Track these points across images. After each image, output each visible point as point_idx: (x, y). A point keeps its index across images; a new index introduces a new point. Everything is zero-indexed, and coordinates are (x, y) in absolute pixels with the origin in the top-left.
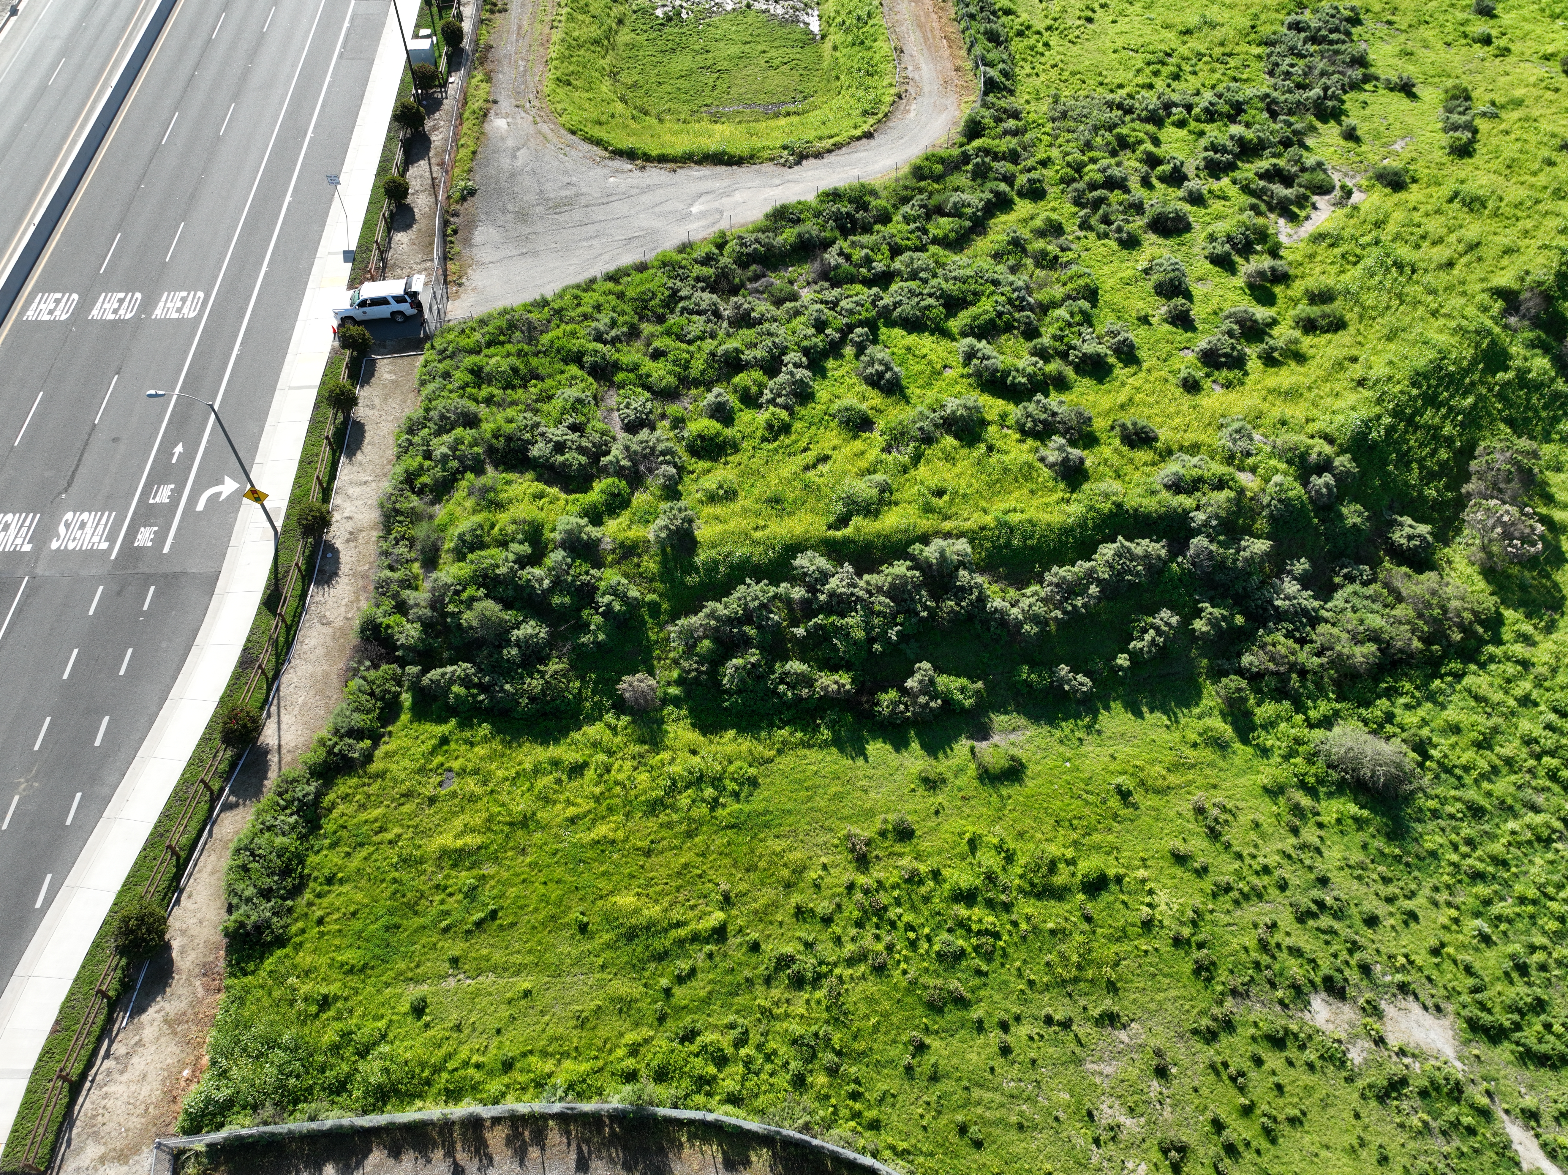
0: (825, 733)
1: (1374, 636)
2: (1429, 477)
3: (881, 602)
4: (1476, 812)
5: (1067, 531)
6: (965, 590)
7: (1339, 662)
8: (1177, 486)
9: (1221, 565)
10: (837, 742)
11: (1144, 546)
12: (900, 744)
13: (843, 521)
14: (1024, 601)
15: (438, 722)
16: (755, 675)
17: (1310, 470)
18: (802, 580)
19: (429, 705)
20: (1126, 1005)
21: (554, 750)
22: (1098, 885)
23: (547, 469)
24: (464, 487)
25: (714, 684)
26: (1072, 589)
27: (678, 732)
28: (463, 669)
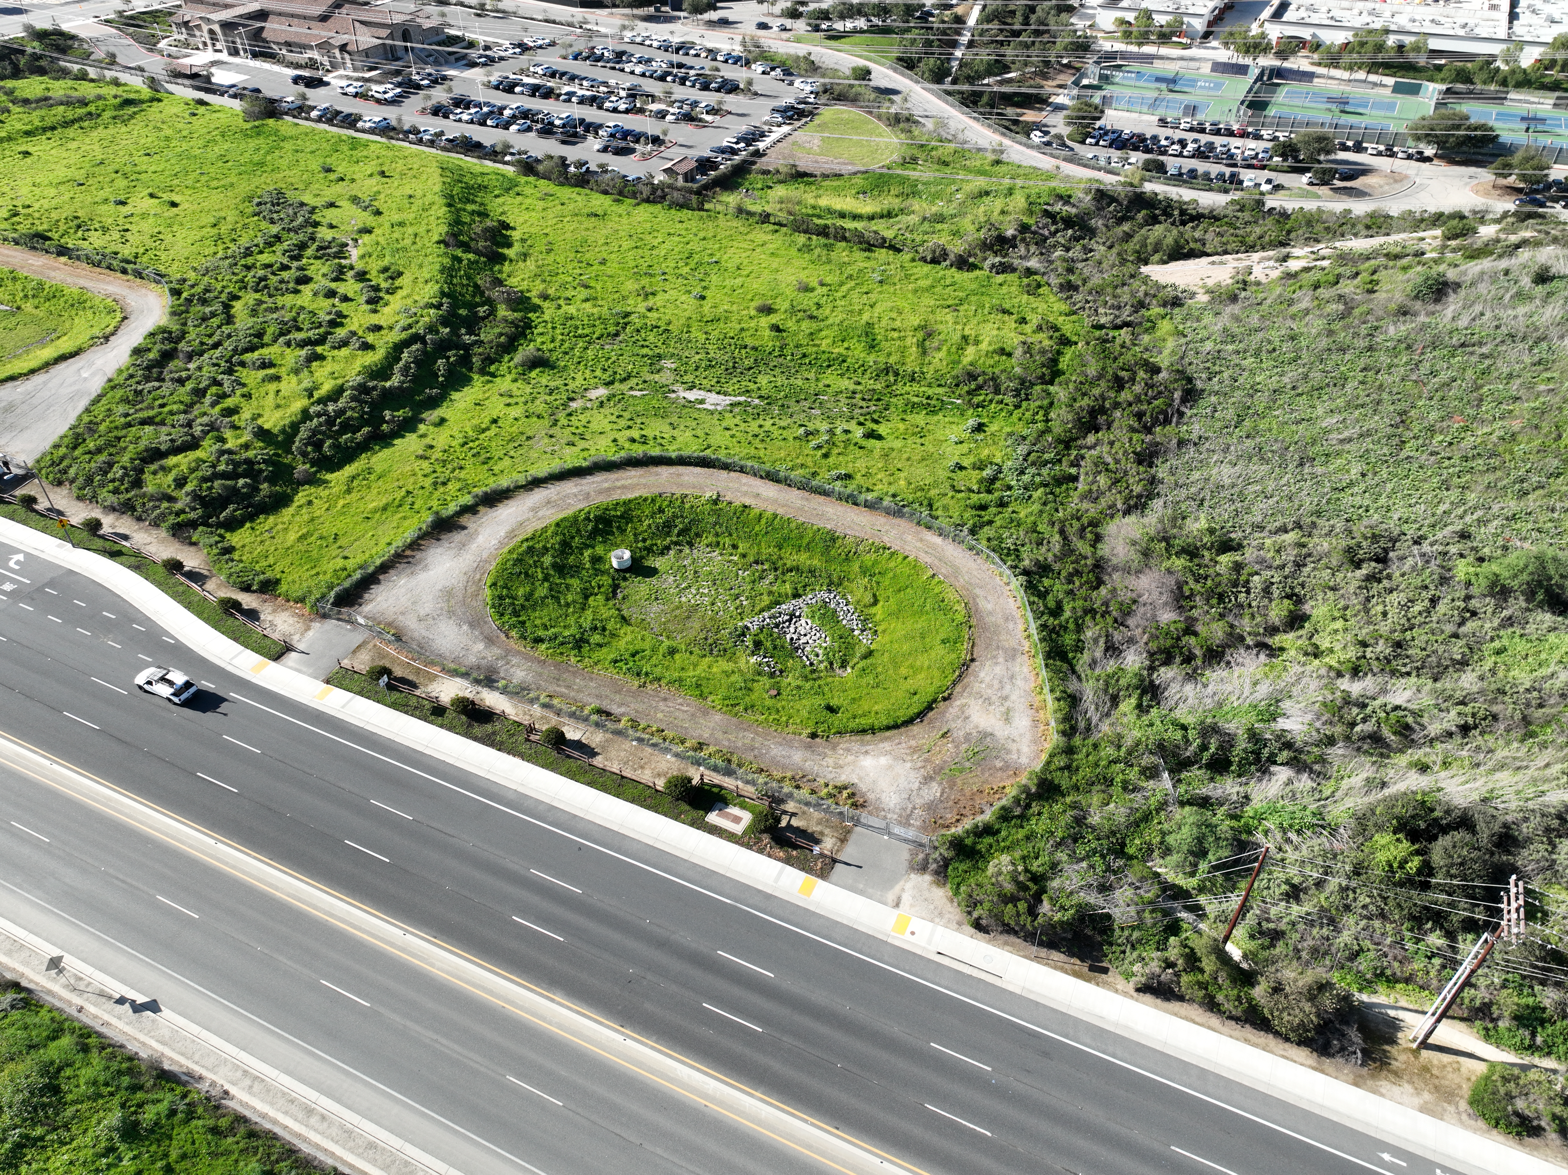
0: (377, 448)
1: (501, 334)
2: (474, 296)
3: (353, 404)
4: (566, 353)
5: (386, 358)
6: (374, 388)
7: (499, 345)
8: (404, 329)
9: (441, 340)
10: (383, 447)
11: (414, 347)
12: (403, 437)
13: (311, 396)
14: (395, 381)
15: (242, 526)
16: (336, 446)
17: (438, 307)
18: (319, 415)
19: (233, 525)
20: (530, 434)
21: (295, 504)
22: (495, 421)
23: (177, 450)
24: (147, 477)
25: (326, 457)
26: (406, 369)
27: (329, 476)
28: (231, 507)
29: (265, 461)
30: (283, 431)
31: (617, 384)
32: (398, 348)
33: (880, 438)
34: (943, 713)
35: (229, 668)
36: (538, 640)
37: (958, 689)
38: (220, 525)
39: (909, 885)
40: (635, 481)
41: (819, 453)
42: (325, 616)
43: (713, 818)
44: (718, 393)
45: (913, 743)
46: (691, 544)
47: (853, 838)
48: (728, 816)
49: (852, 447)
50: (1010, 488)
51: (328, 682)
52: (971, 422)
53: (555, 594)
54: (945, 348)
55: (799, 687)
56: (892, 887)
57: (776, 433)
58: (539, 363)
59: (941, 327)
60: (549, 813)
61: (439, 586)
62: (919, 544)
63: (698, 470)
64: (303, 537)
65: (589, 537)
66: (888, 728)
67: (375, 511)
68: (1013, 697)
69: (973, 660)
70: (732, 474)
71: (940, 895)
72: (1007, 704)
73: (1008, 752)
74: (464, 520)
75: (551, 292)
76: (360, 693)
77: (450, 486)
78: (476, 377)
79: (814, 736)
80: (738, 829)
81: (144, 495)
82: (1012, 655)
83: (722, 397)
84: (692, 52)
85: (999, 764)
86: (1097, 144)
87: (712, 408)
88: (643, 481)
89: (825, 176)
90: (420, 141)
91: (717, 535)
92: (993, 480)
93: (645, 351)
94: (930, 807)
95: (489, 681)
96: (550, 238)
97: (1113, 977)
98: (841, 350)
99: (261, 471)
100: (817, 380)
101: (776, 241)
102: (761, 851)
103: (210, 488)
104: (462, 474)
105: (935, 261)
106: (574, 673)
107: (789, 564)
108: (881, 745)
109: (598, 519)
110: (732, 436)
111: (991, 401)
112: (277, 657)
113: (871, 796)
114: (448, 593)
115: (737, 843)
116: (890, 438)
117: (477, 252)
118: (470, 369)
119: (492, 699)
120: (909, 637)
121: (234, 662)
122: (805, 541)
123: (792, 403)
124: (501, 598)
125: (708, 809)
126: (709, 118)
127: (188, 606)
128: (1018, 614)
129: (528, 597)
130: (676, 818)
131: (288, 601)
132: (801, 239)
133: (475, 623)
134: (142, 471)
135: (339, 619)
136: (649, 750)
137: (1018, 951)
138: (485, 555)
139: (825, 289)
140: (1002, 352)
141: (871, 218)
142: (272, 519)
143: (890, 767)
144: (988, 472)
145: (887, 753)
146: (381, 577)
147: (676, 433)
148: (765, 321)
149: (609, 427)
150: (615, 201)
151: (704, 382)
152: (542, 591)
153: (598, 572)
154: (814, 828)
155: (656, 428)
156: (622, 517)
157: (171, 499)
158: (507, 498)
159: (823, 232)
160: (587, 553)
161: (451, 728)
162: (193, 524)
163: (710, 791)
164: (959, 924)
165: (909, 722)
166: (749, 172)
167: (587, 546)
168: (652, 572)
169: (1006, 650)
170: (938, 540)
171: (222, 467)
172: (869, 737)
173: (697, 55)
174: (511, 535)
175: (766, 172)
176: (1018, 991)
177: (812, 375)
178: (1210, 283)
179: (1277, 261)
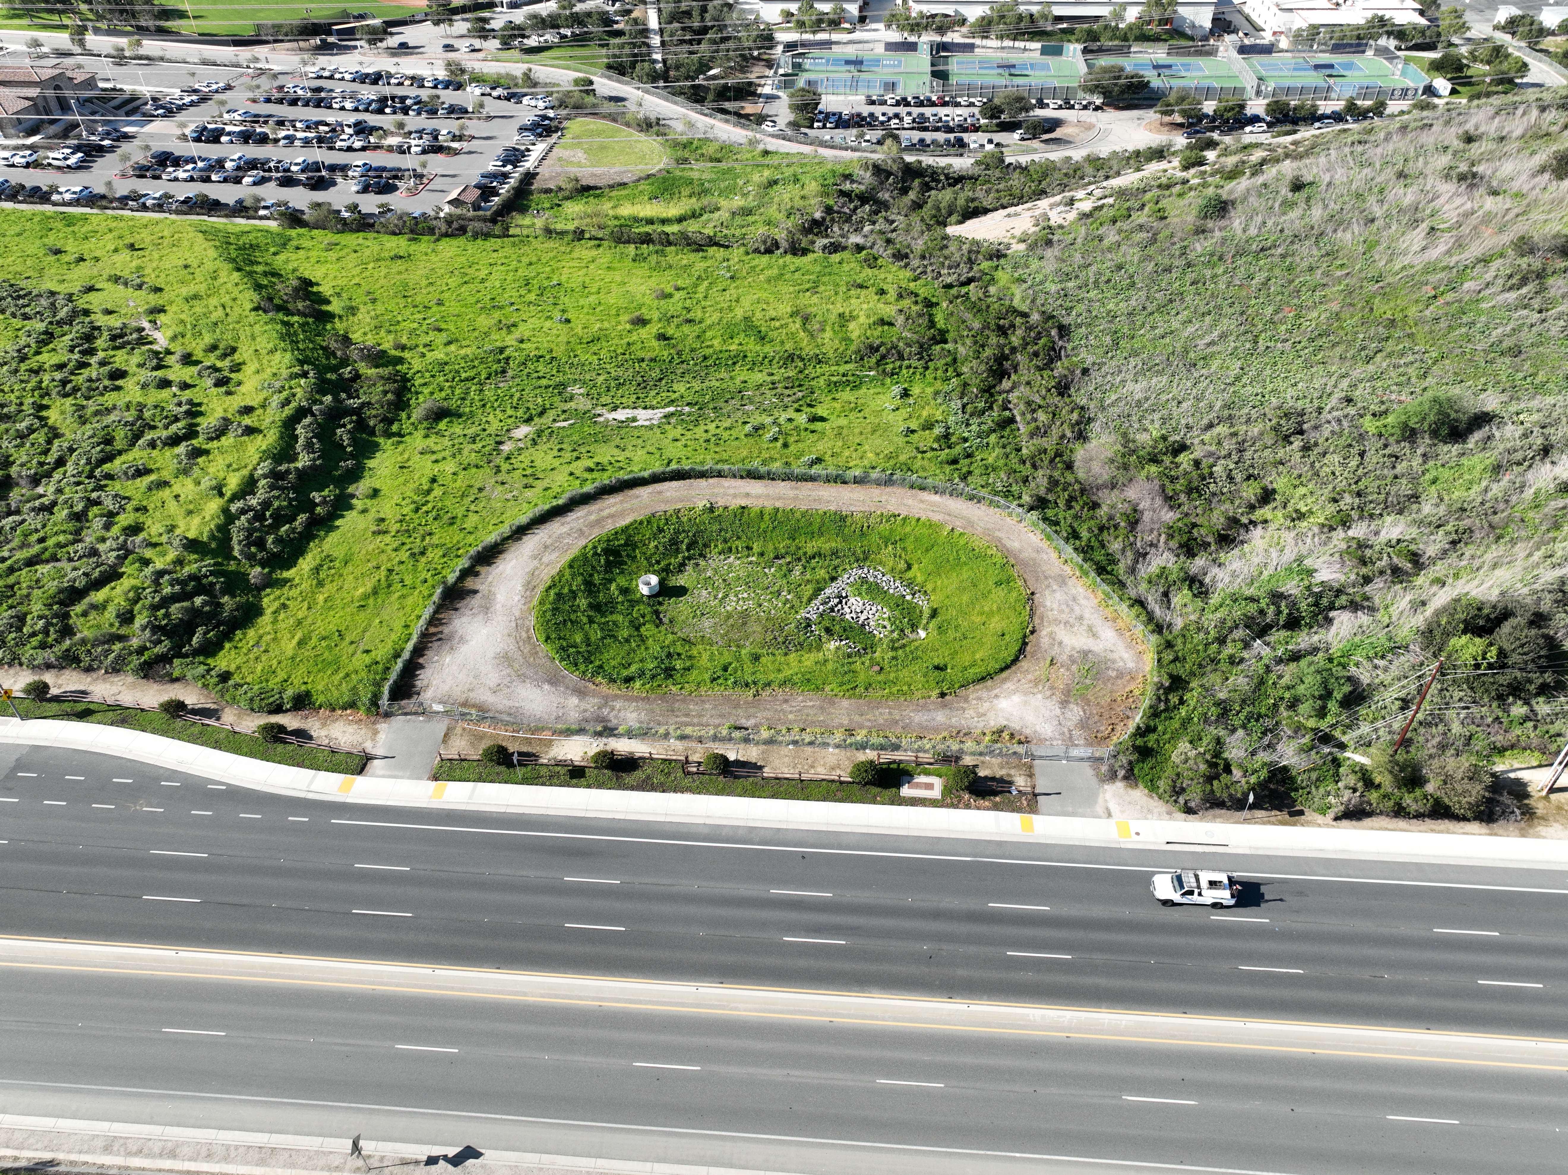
0: (322, 533)
1: (385, 393)
2: (328, 359)
3: (275, 493)
4: (463, 399)
5: (280, 438)
6: (288, 472)
7: (390, 403)
8: (283, 406)
9: (329, 409)
10: (328, 532)
11: (305, 421)
12: (342, 516)
13: (221, 494)
14: (303, 461)
15: (222, 648)
16: (279, 541)
17: (305, 375)
18: (243, 512)
19: (210, 649)
20: (478, 485)
21: (269, 611)
22: (434, 480)
23: (98, 584)
24: (75, 620)
25: (274, 555)
26: (309, 446)
27: (286, 574)
28: (200, 630)
29: (212, 573)
30: (212, 537)
31: (536, 419)
32: (290, 424)
33: (823, 419)
34: (1038, 645)
35: (311, 796)
36: (628, 680)
37: (1037, 621)
38: (196, 653)
39: (1108, 796)
40: (619, 507)
41: (779, 444)
42: (387, 715)
43: (906, 791)
44: (645, 408)
45: (1030, 677)
46: (702, 556)
47: (1037, 771)
48: (919, 786)
49: (803, 433)
50: (966, 440)
51: (436, 778)
52: (896, 390)
53: (610, 633)
54: (828, 328)
55: (893, 658)
56: (1096, 802)
57: (725, 435)
58: (439, 414)
59: (813, 310)
60: (750, 834)
61: (491, 654)
62: (922, 506)
63: (674, 484)
64: (301, 643)
65: (606, 572)
66: (1002, 670)
67: (366, 597)
68: (1087, 615)
69: (1033, 594)
70: (711, 481)
71: (1139, 794)
72: (1085, 622)
73: (1114, 662)
74: (470, 583)
75: (404, 340)
76: (480, 779)
77: (430, 554)
78: (381, 440)
79: (943, 695)
80: (936, 793)
81: (84, 642)
82: (1062, 581)
83: (650, 411)
84: (393, 81)
85: (1113, 674)
86: (824, 127)
87: (647, 423)
88: (627, 505)
89: (611, 187)
90: (144, 208)
91: (725, 541)
92: (947, 436)
93: (544, 382)
94: (1083, 725)
95: (609, 731)
96: (365, 287)
97: (1310, 815)
98: (736, 347)
99: (212, 584)
100: (731, 378)
101: (605, 255)
102: (968, 806)
103: (167, 615)
104: (435, 540)
105: (769, 251)
106: (684, 701)
107: (810, 552)
108: (1005, 686)
109: (607, 551)
110: (686, 446)
111: (900, 367)
112: (360, 770)
113: (1028, 731)
114: (505, 659)
115: (942, 806)
116: (833, 418)
117: (299, 313)
118: (373, 433)
119: (623, 746)
120: (962, 589)
121: (312, 788)
122: (815, 528)
123: (721, 404)
124: (563, 648)
125: (898, 785)
126: (455, 145)
127: (217, 745)
128: (1045, 544)
129: (587, 642)
130: (874, 801)
131: (334, 710)
132: (631, 249)
133: (554, 680)
134: (67, 616)
135: (406, 714)
136: (809, 749)
137: (1227, 820)
138: (517, 613)
139: (682, 294)
140: (882, 322)
141: (680, 220)
142: (251, 633)
143: (1026, 703)
144: (938, 430)
145: (1015, 692)
146: (421, 661)
147: (627, 454)
148: (646, 333)
149: (556, 463)
150: (410, 240)
151: (624, 400)
152: (595, 634)
153: (633, 603)
154: (1000, 773)
155: (605, 454)
156: (626, 544)
157: (121, 638)
158: (501, 552)
159: (647, 239)
160: (613, 587)
161: (600, 786)
162: (164, 659)
163: (889, 769)
164: (1169, 813)
165: (1015, 660)
166: (531, 193)
167: (610, 581)
168: (681, 591)
169: (1054, 578)
170: (937, 498)
171: (167, 590)
172: (989, 683)
173: (400, 84)
174: (529, 586)
175: (548, 191)
176: (1248, 852)
177: (723, 375)
178: (1018, 233)
179: (1066, 205)
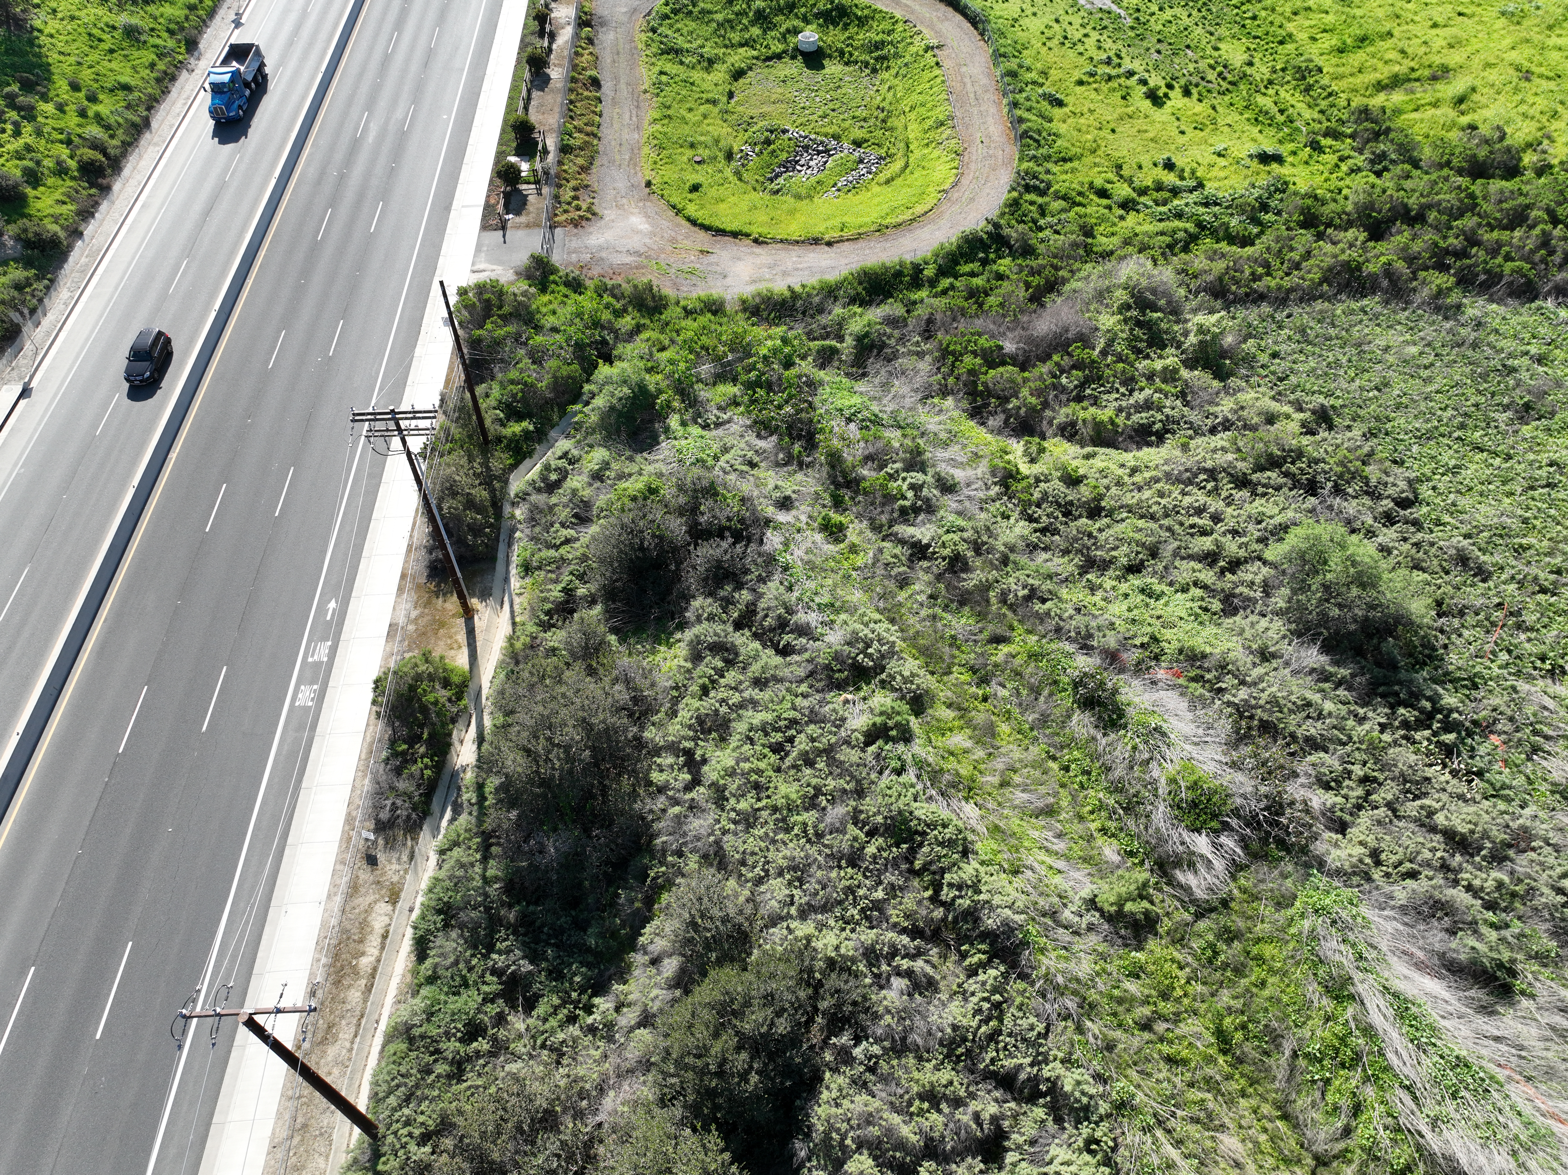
33: (1159, 104)
34: (736, 245)
37: (778, 245)
45: (681, 237)
47: (534, 231)
50: (1165, 203)
52: (1267, 150)
53: (726, 25)
56: (493, 263)
57: (1085, 47)
62: (985, 170)
66: (689, 219)
68: (791, 278)
69: (829, 244)
72: (778, 277)
79: (648, 184)
85: (686, 288)
88: (917, 7)
92: (1168, 190)
94: (599, 261)
95: (584, 25)
98: (1302, 37)
100: (1219, 39)
107: (895, 124)
108: (664, 222)
109: (840, 7)
113: (591, 228)
116: (1167, 110)
119: (566, 32)
120: (842, 210)
125: (518, 154)
130: (501, 143)
136: (563, 109)
143: (637, 232)
145: (655, 227)
152: (721, 17)
153: (783, 39)
154: (532, 208)
163: (537, 148)
165: (707, 229)
167: (803, 19)
168: (817, 68)
169: (862, 261)
177: (1223, 34)
